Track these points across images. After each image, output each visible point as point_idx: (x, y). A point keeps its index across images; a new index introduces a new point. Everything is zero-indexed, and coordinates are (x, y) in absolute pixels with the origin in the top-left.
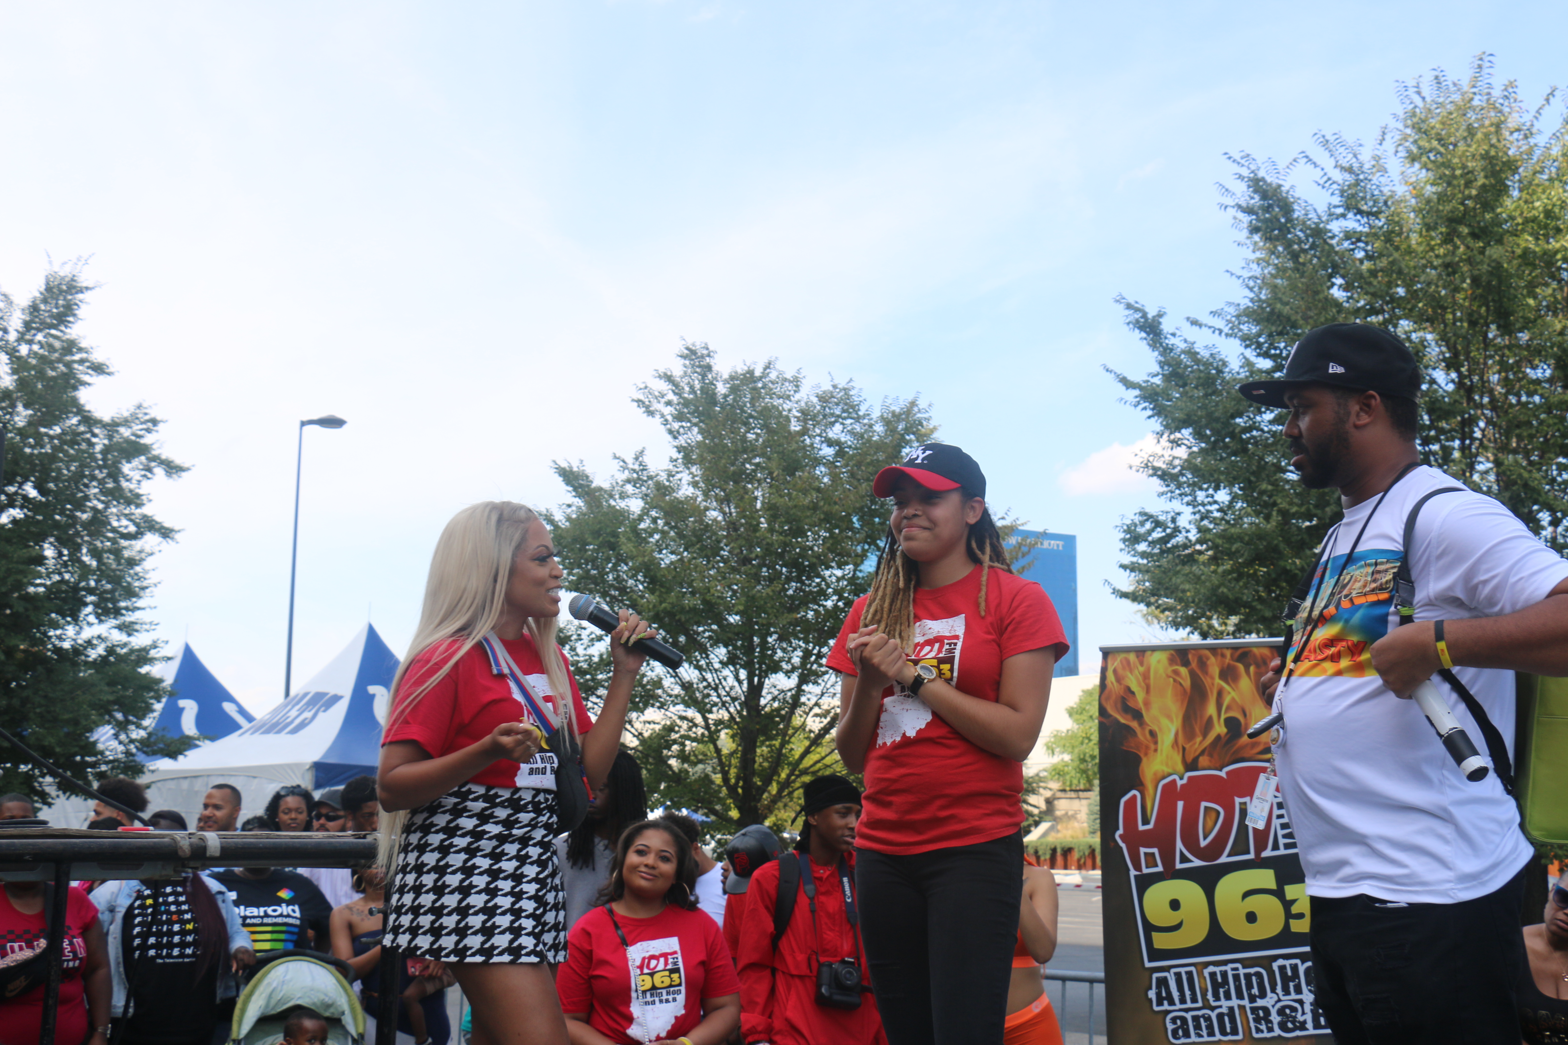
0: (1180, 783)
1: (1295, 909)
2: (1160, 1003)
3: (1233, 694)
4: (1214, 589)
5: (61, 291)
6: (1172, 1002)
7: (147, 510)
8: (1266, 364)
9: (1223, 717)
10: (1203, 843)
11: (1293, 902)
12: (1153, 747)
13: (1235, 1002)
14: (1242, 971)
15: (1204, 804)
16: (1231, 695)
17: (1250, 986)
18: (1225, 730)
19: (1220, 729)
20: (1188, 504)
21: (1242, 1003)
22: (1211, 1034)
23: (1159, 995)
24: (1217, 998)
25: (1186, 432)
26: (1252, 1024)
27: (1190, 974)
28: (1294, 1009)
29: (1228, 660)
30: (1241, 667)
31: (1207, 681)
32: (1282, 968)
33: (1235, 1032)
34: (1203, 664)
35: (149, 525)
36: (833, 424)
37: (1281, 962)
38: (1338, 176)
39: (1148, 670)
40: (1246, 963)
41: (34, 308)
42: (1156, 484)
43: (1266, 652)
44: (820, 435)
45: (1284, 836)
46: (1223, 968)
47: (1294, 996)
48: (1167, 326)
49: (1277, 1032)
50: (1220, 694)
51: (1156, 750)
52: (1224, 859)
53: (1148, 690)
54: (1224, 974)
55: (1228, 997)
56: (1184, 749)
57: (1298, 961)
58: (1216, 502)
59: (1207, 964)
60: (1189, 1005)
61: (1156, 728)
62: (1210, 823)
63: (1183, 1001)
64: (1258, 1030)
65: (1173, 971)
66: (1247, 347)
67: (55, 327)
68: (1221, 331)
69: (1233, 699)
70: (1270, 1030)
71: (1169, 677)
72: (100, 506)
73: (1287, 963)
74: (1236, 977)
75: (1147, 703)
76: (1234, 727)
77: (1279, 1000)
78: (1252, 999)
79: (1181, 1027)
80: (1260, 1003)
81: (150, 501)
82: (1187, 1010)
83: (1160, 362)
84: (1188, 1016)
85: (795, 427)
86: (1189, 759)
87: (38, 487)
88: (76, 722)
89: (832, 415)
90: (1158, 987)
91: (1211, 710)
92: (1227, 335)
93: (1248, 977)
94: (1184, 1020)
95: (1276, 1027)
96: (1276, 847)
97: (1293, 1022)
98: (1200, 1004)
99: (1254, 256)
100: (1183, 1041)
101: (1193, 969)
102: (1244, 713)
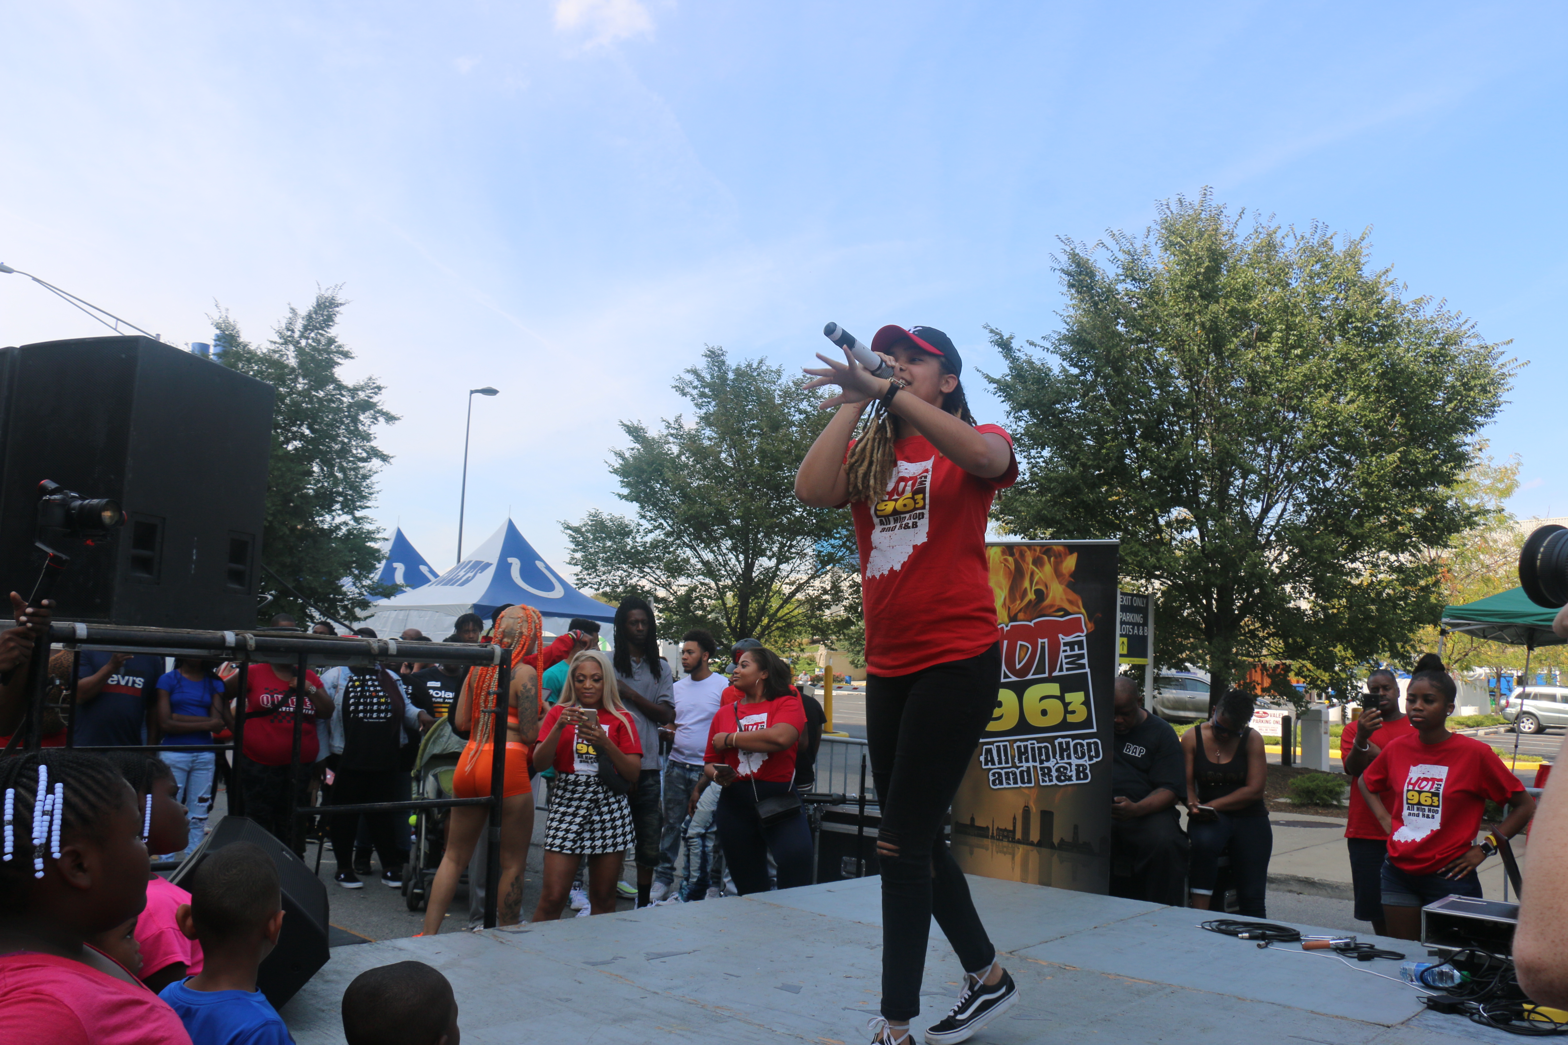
0: (1006, 629)
1: (1070, 708)
2: (986, 764)
3: (1040, 574)
4: (1039, 512)
5: (326, 307)
6: (993, 764)
7: (373, 443)
8: (1075, 371)
9: (1034, 588)
10: (1018, 667)
11: (1070, 703)
13: (1031, 764)
14: (1036, 745)
15: (1019, 643)
17: (1040, 754)
18: (1034, 597)
19: (1031, 596)
20: (1025, 457)
21: (1035, 764)
22: (1016, 782)
23: (986, 759)
24: (1021, 761)
25: (1025, 412)
26: (1040, 777)
27: (1005, 746)
28: (1066, 768)
29: (1038, 553)
30: (1045, 558)
31: (1024, 566)
32: (1060, 744)
33: (1030, 781)
34: (1022, 555)
35: (375, 453)
36: (803, 400)
37: (1060, 740)
38: (1122, 257)
40: (1039, 740)
41: (309, 317)
43: (1061, 548)
44: (794, 407)
45: (1067, 663)
46: (1025, 743)
47: (1066, 760)
48: (1015, 345)
49: (1055, 782)
50: (1032, 574)
52: (1030, 677)
54: (1026, 747)
55: (1027, 761)
56: (1009, 608)
57: (1070, 740)
58: (1042, 457)
59: (1016, 741)
60: (1004, 765)
62: (1023, 654)
63: (1000, 763)
64: (1044, 781)
65: (996, 744)
66: (1064, 360)
67: (322, 328)
68: (1048, 350)
69: (1040, 578)
70: (1051, 781)
71: (1000, 563)
72: (346, 440)
73: (1064, 740)
74: (1033, 749)
76: (1040, 595)
77: (1057, 763)
78: (1041, 762)
79: (998, 778)
80: (1046, 764)
81: (375, 438)
82: (1002, 768)
83: (1010, 368)
84: (1003, 772)
85: (778, 401)
86: (1012, 614)
87: (310, 427)
88: (330, 573)
89: (802, 394)
90: (986, 754)
91: (1027, 584)
92: (1052, 352)
93: (1040, 748)
94: (1000, 774)
95: (1054, 779)
96: (1061, 670)
97: (1065, 776)
98: (1010, 765)
99: (1070, 303)
100: (998, 787)
101: (1007, 743)
102: (1046, 587)
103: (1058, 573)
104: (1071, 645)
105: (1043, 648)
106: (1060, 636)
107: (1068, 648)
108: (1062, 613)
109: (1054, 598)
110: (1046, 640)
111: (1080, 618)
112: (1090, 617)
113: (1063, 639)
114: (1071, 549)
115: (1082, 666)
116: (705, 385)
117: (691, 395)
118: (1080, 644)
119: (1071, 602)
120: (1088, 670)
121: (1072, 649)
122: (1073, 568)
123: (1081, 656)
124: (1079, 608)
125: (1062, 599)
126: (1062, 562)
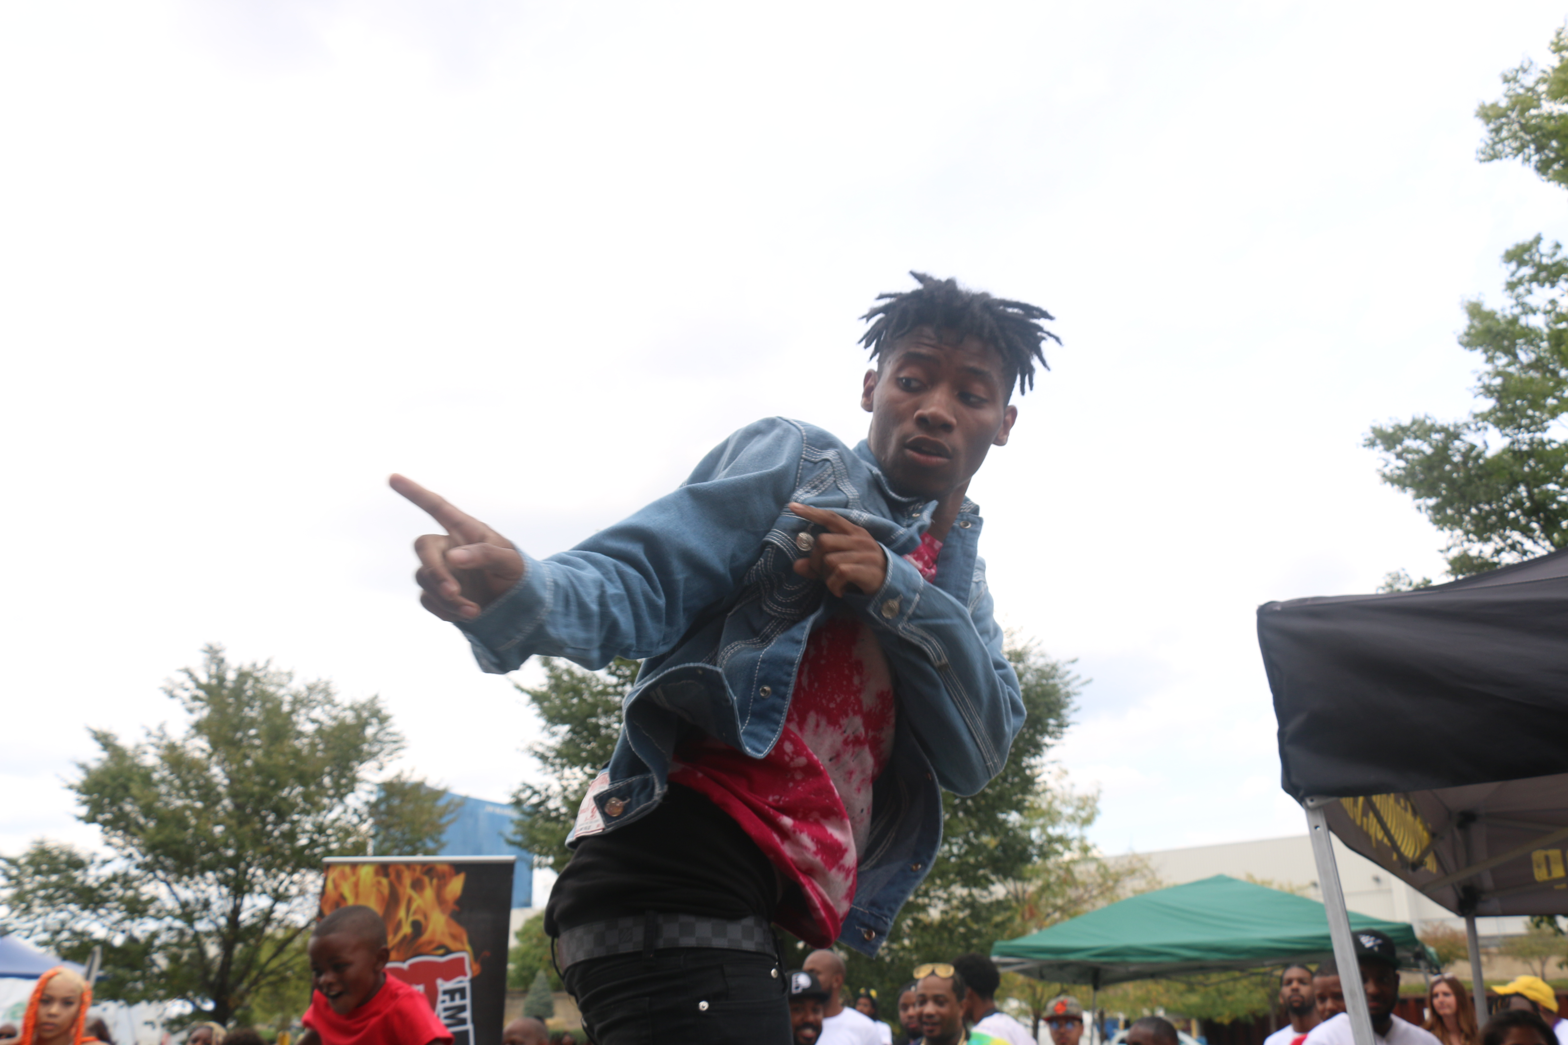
3: (419, 901)
18: (410, 931)
19: (407, 929)
29: (418, 875)
30: (427, 880)
31: (401, 891)
34: (399, 877)
39: (358, 880)
42: (537, 763)
44: (305, 715)
50: (410, 901)
69: (419, 905)
71: (373, 886)
85: (286, 708)
89: (316, 700)
91: (402, 914)
102: (426, 916)
103: (440, 899)
104: (451, 993)
106: (439, 982)
107: (447, 997)
108: (441, 951)
109: (434, 931)
111: (464, 958)
112: (477, 956)
113: (443, 985)
114: (458, 867)
115: (463, 1022)
116: (199, 686)
117: (181, 698)
118: (462, 991)
119: (454, 937)
120: (469, 1027)
121: (452, 999)
122: (459, 894)
123: (462, 1008)
124: (464, 944)
125: (443, 933)
126: (446, 885)
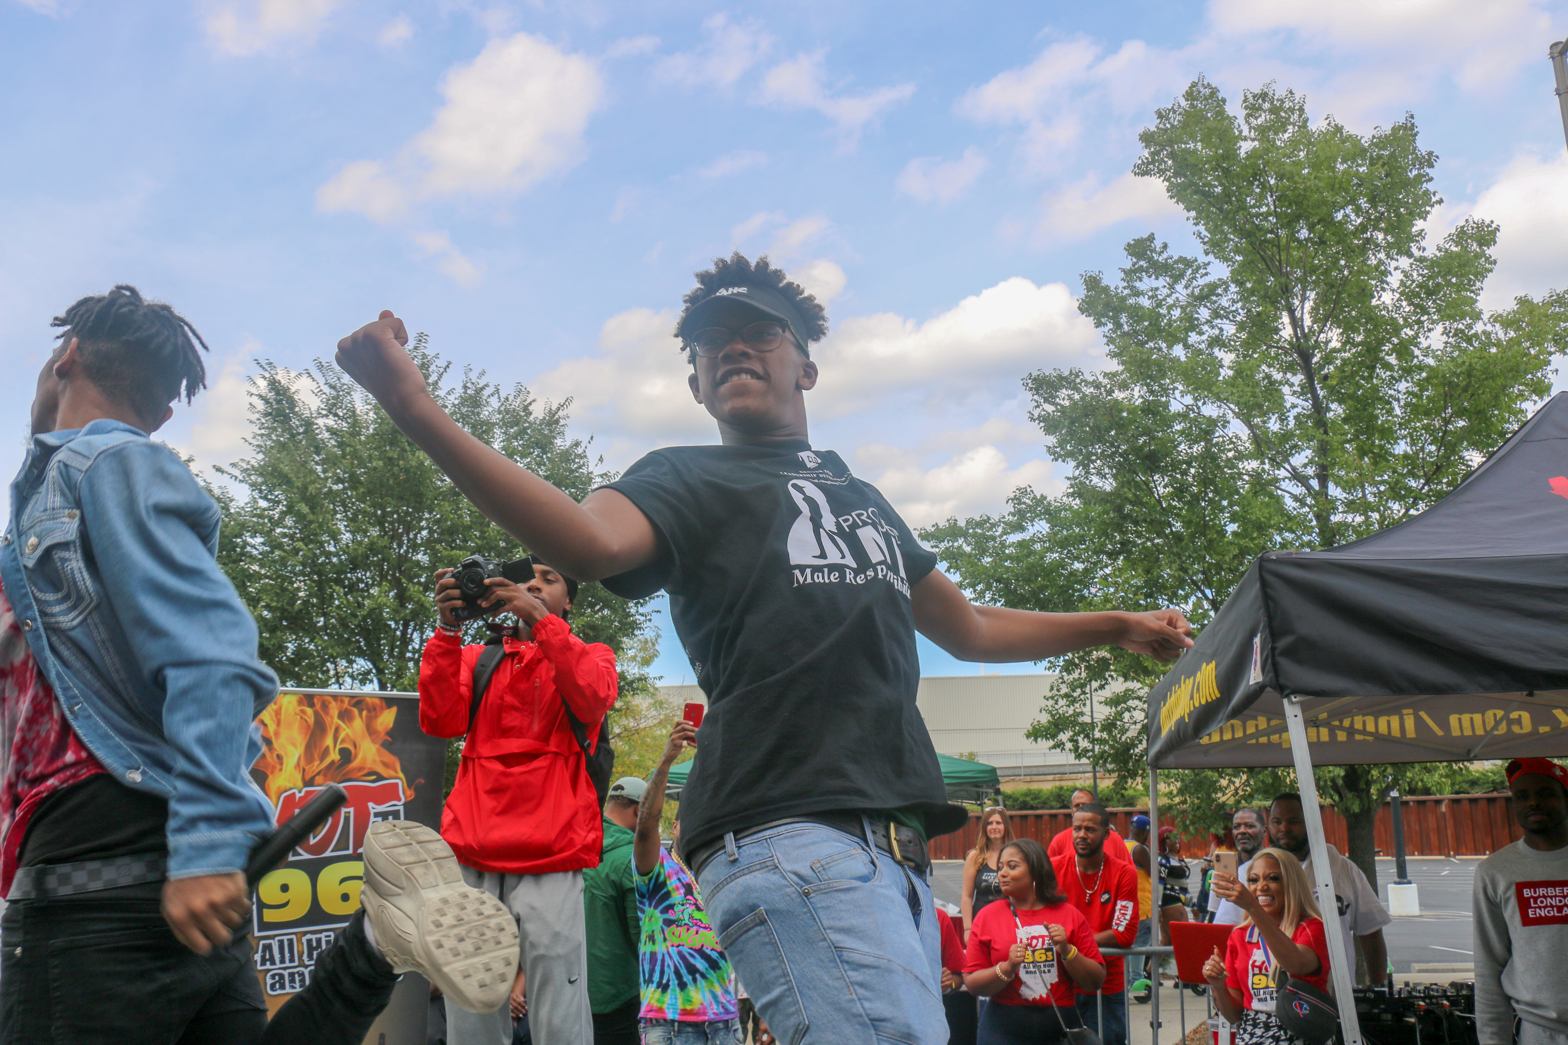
0: (298, 795)
2: (263, 963)
3: (348, 731)
6: (273, 962)
9: (338, 747)
10: (312, 842)
12: (278, 767)
16: (346, 731)
18: (338, 757)
19: (334, 756)
23: (263, 957)
27: (291, 941)
29: (346, 705)
30: (356, 711)
31: (327, 720)
39: (280, 708)
43: (377, 701)
46: (318, 936)
50: (337, 730)
51: (281, 770)
52: (328, 854)
53: (279, 723)
54: (319, 941)
56: (304, 770)
59: (305, 933)
60: (288, 964)
61: (282, 753)
63: (282, 961)
65: (277, 938)
66: (253, 491)
68: (236, 478)
69: (347, 734)
71: (296, 714)
75: (277, 734)
76: (346, 756)
79: (279, 981)
82: (285, 969)
84: (286, 973)
86: (308, 777)
90: (264, 951)
91: (329, 741)
92: (240, 481)
94: (282, 976)
98: (296, 963)
99: (260, 432)
100: (279, 992)
101: (294, 937)
102: (355, 746)
103: (370, 730)
105: (347, 819)
106: (371, 805)
108: (374, 777)
109: (364, 759)
110: (351, 810)
111: (397, 784)
112: (410, 783)
113: (373, 808)
114: (389, 702)
119: (386, 765)
122: (391, 725)
124: (396, 772)
125: (374, 761)
126: (376, 717)
